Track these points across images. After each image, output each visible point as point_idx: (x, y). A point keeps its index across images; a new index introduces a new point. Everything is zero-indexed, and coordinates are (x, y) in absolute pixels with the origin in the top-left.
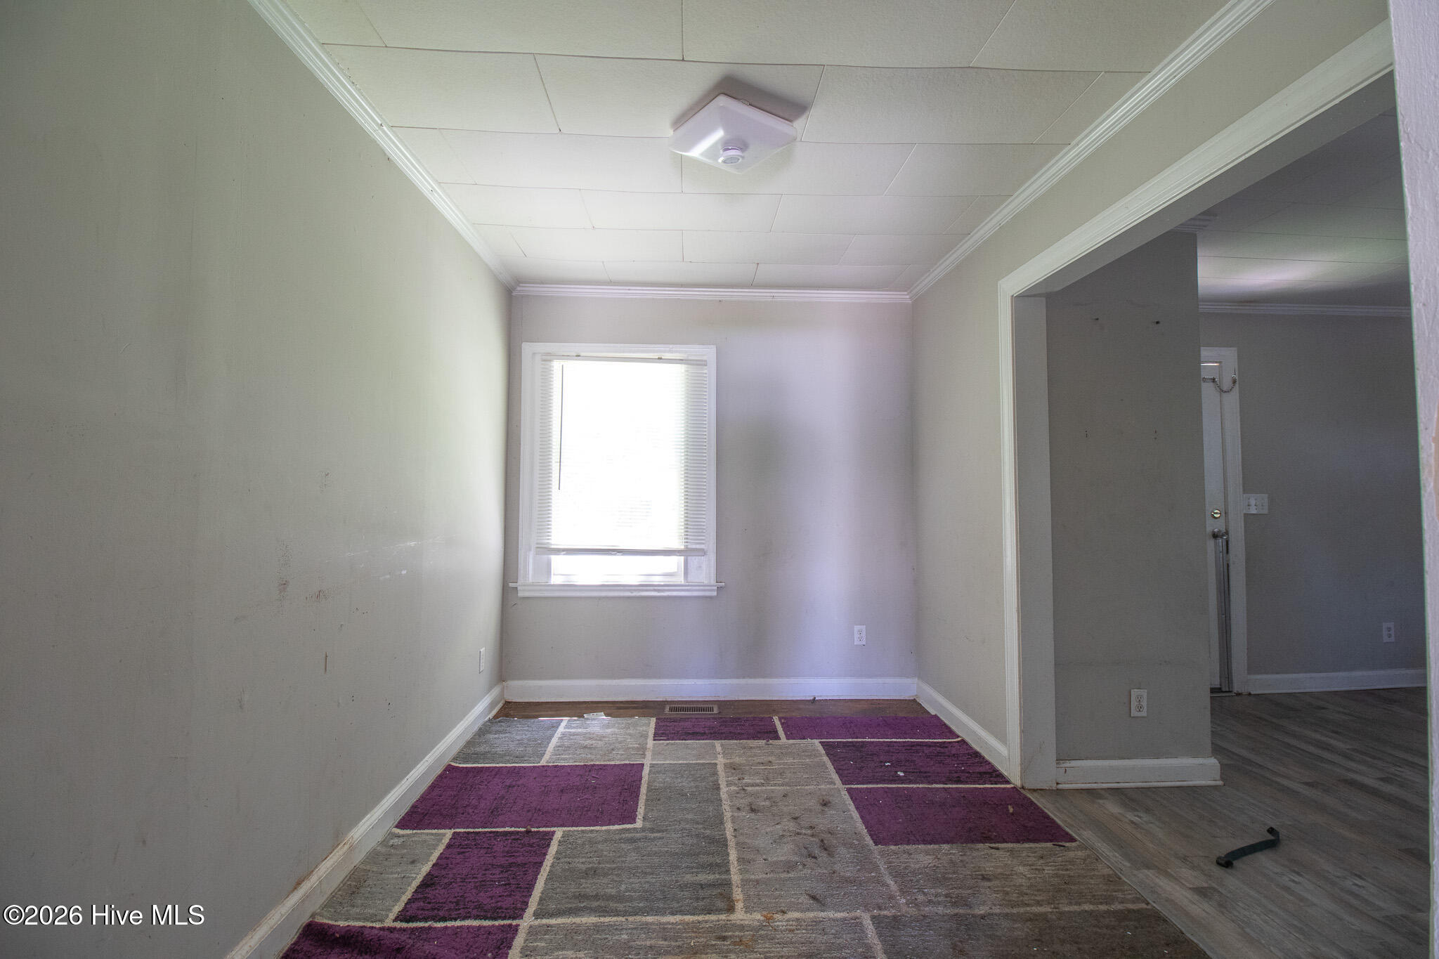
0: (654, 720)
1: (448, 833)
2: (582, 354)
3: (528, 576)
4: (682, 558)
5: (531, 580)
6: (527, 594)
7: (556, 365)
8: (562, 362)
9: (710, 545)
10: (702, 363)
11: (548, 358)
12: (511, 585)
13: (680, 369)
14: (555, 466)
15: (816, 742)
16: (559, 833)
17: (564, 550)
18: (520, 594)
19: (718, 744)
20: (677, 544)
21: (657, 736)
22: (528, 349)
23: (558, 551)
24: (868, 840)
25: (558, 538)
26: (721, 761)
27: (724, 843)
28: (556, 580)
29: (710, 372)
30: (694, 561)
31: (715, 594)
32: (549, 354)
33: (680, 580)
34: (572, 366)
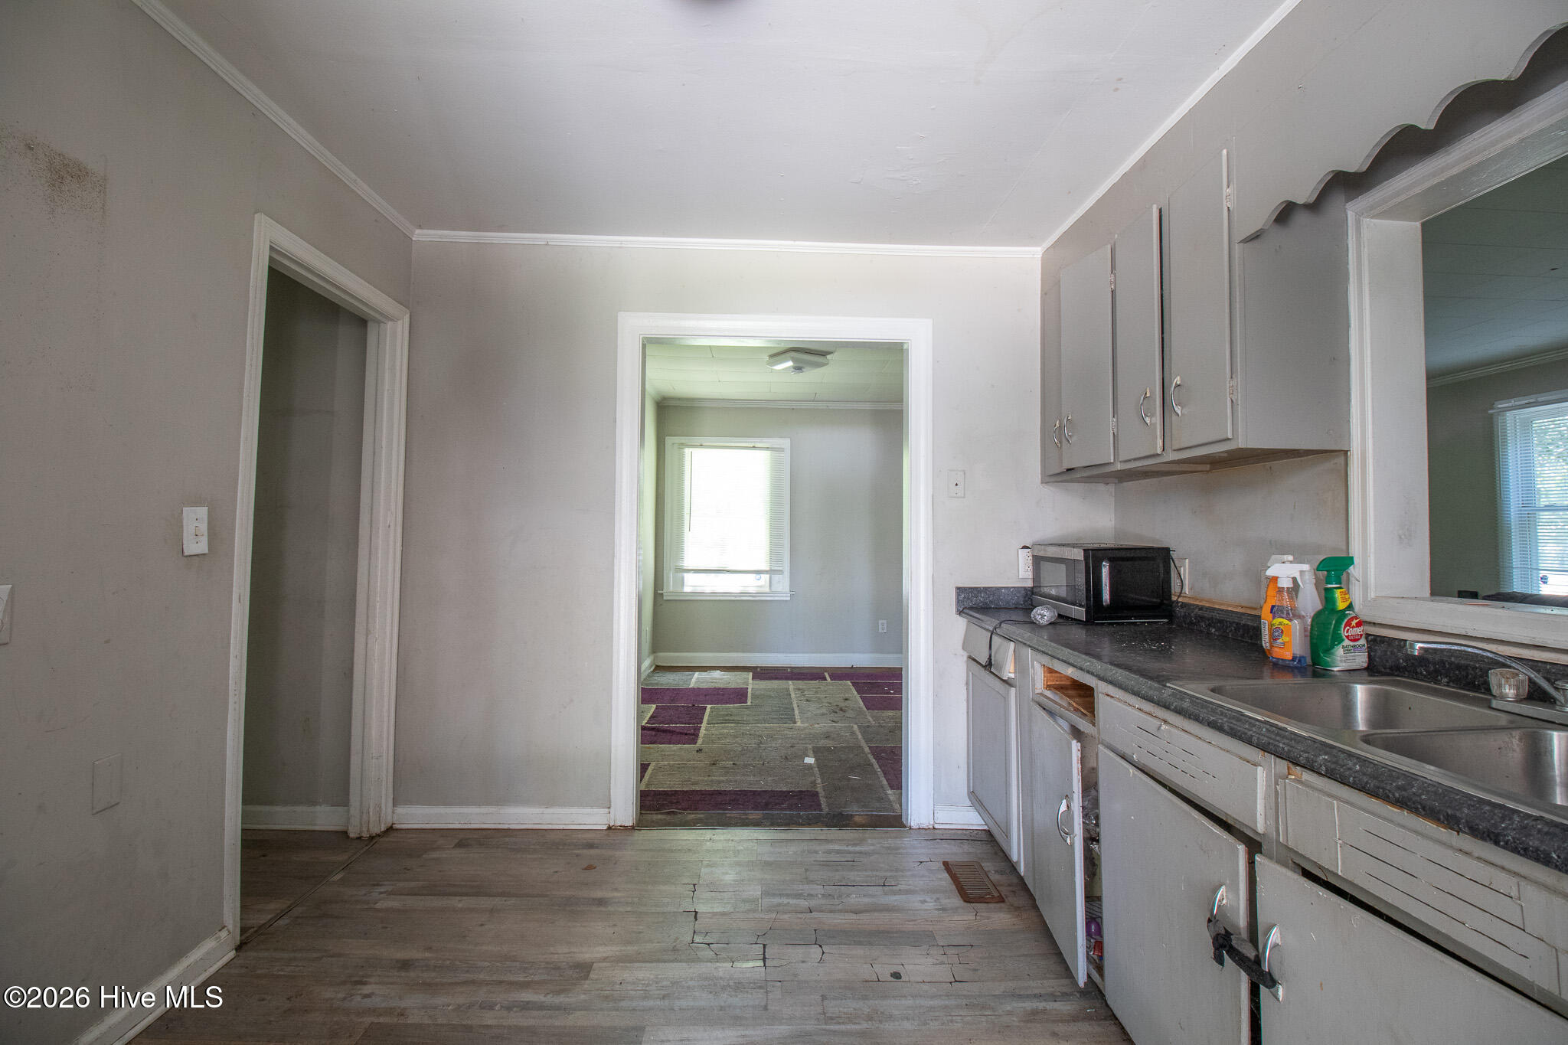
0: (751, 673)
1: (654, 706)
2: (704, 444)
3: (670, 587)
4: (768, 576)
5: (671, 589)
6: (669, 598)
7: (687, 451)
8: (691, 450)
9: (786, 567)
10: (781, 450)
11: (683, 445)
12: (660, 592)
13: (767, 454)
14: (686, 517)
15: (849, 682)
16: (709, 706)
17: (692, 570)
18: (665, 598)
19: (790, 682)
20: (766, 567)
21: (753, 679)
22: (669, 440)
23: (688, 571)
24: (865, 709)
25: (689, 562)
26: (791, 687)
27: (793, 709)
28: (687, 589)
29: (786, 456)
30: (776, 577)
31: (789, 599)
32: (682, 444)
33: (767, 590)
34: (698, 453)
